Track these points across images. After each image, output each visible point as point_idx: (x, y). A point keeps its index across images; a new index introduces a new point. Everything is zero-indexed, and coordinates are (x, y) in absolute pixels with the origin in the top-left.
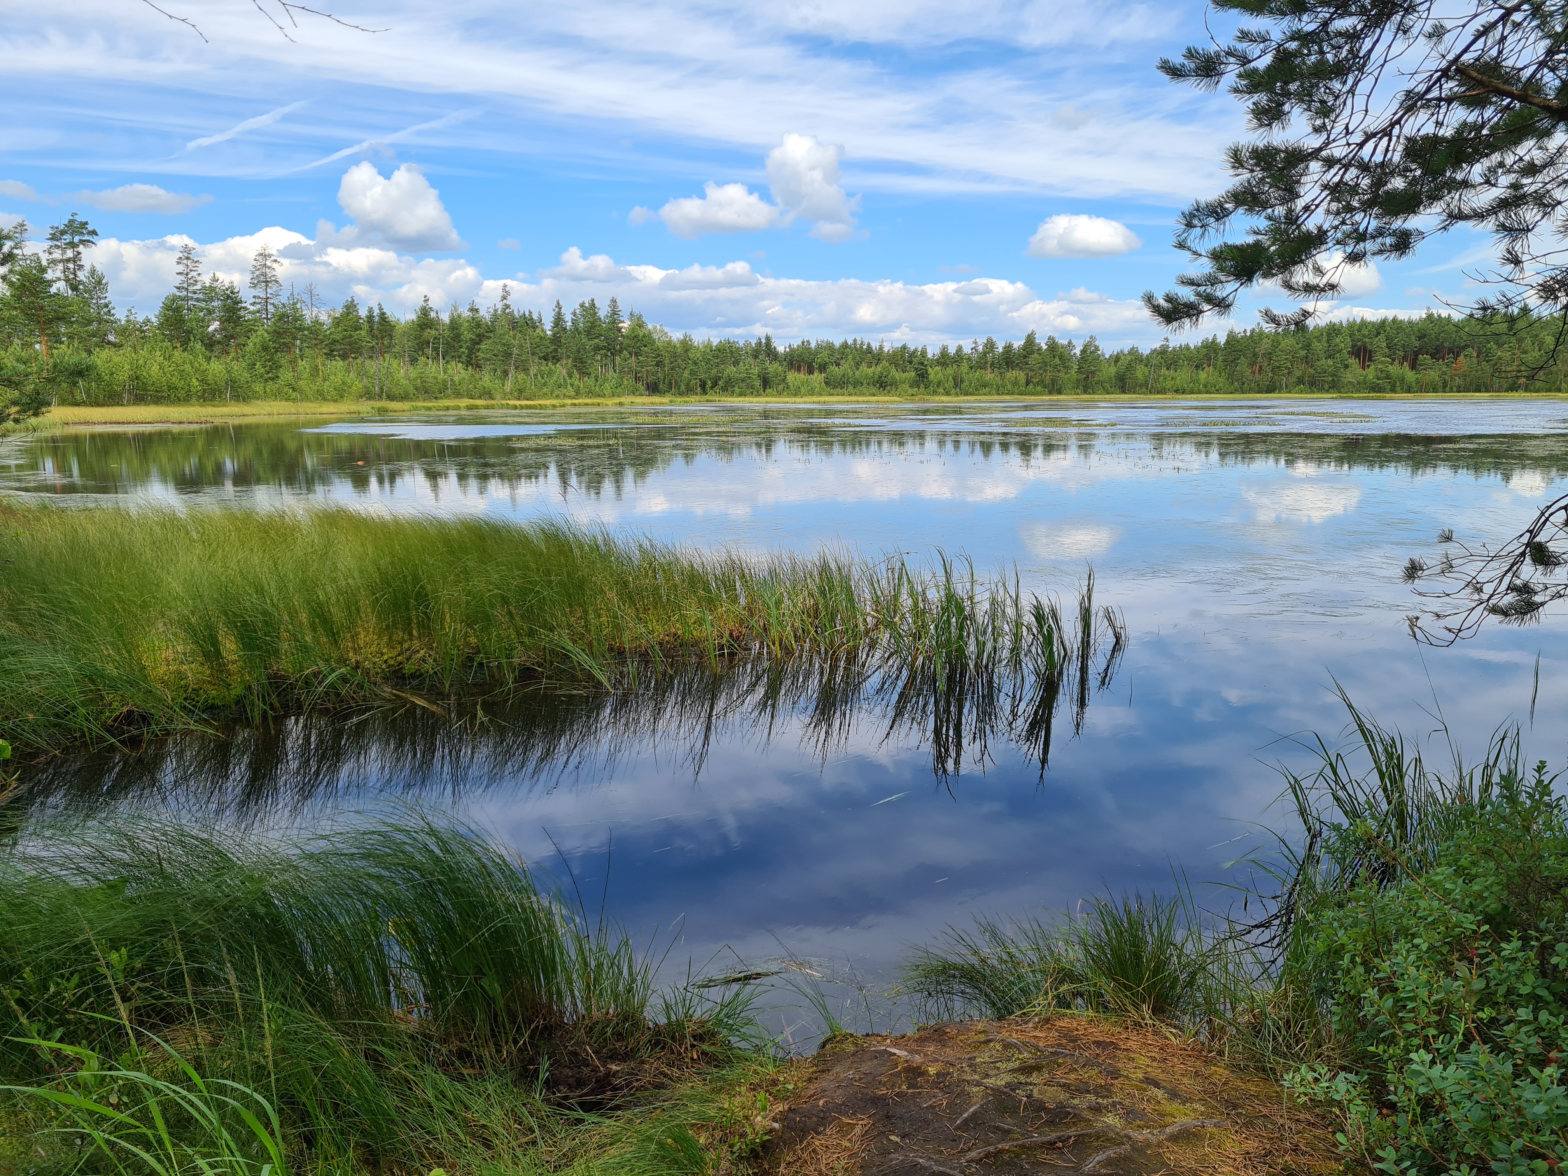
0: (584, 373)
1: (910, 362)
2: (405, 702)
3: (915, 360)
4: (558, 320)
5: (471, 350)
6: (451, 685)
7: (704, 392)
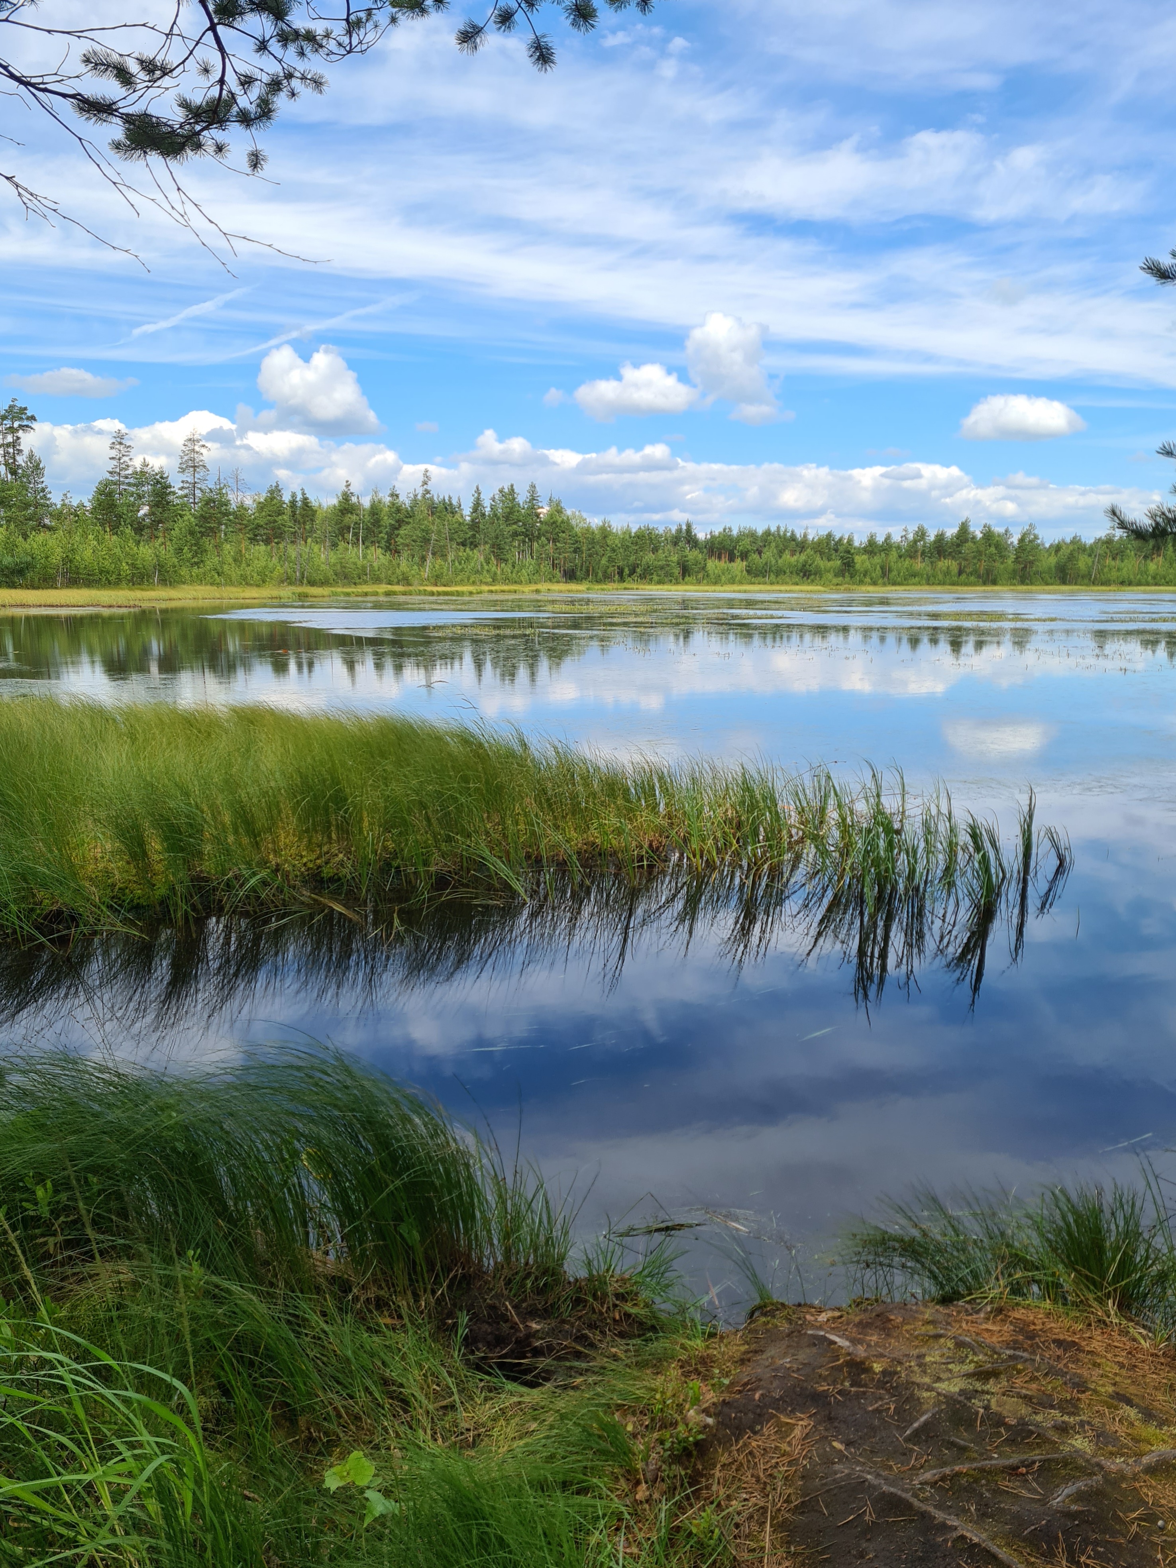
0: (501, 559)
1: (836, 550)
2: (322, 907)
3: (841, 548)
4: (477, 505)
5: (390, 536)
6: (368, 891)
7: (622, 579)
